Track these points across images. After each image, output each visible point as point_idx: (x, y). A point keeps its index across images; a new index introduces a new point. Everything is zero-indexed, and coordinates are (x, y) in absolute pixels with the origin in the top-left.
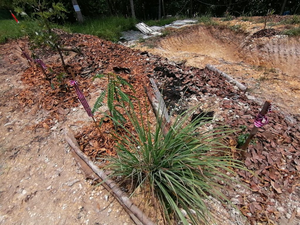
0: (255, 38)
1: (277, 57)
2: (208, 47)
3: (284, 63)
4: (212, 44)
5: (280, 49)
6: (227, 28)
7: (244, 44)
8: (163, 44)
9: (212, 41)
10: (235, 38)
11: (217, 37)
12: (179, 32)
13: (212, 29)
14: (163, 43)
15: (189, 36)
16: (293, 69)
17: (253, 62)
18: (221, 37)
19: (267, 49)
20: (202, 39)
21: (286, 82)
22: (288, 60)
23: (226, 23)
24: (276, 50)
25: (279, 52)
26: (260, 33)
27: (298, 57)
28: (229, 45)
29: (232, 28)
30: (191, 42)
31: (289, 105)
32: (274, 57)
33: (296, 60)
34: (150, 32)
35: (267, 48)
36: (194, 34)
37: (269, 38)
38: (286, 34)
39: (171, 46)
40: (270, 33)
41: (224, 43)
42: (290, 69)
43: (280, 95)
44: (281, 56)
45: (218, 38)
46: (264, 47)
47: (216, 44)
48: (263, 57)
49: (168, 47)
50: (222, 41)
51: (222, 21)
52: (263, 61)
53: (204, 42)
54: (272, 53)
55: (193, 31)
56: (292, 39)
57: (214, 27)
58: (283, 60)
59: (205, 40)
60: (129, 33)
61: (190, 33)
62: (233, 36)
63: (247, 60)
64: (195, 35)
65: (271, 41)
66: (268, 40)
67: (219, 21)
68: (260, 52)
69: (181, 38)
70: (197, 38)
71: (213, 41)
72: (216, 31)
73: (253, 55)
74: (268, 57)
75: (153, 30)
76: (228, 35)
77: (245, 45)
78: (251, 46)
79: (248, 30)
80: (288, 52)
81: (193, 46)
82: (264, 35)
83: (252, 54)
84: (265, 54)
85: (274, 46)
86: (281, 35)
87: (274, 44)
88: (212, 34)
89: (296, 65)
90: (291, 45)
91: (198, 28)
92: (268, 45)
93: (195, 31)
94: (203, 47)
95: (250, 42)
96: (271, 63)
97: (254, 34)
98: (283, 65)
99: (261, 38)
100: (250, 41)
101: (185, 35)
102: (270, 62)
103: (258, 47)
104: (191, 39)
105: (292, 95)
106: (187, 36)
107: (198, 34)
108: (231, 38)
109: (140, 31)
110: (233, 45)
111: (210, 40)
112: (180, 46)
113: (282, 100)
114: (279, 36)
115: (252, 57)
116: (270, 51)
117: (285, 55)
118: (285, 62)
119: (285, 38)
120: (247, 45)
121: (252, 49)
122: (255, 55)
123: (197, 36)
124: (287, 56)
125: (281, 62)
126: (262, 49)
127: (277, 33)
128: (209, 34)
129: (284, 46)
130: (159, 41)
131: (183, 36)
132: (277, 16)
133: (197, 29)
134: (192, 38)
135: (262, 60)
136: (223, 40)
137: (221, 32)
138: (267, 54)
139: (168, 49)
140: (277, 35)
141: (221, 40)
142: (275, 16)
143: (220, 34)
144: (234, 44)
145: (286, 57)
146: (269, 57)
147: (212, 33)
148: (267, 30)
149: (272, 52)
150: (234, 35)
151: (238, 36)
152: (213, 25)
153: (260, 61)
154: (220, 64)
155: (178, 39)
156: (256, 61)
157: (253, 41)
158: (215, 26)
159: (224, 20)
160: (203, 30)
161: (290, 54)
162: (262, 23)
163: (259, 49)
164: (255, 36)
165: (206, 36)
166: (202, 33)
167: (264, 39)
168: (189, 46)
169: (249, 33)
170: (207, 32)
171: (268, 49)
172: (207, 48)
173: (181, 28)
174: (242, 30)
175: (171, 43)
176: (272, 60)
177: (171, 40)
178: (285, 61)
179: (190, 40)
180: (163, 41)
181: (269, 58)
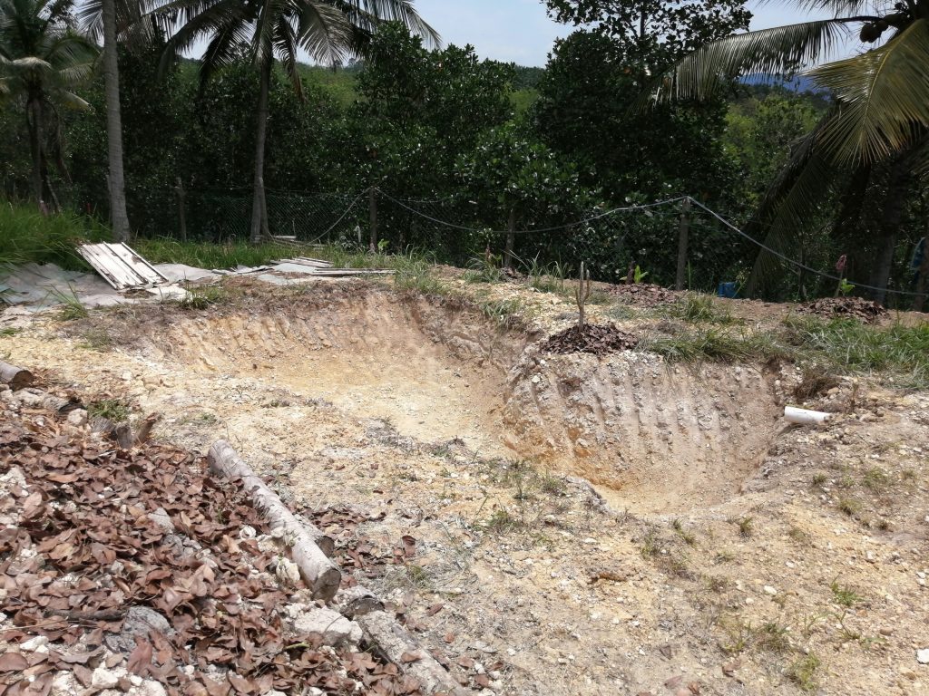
0: (549, 353)
1: (632, 432)
2: (397, 370)
3: (662, 457)
4: (416, 362)
5: (642, 403)
6: (471, 308)
7: (518, 372)
8: (185, 339)
9: (418, 349)
10: (498, 345)
11: (438, 337)
12: (274, 297)
13: (419, 304)
14: (186, 332)
15: (319, 320)
16: (692, 482)
17: (549, 445)
18: (452, 336)
19: (594, 400)
20: (376, 336)
21: (588, 540)
22: (675, 447)
23: (473, 290)
24: (627, 406)
25: (637, 411)
26: (569, 336)
27: (708, 437)
28: (479, 370)
29: (489, 308)
30: (326, 342)
31: (554, 656)
32: (622, 430)
33: (703, 448)
34: (146, 282)
35: (591, 393)
36: (341, 316)
37: (600, 359)
38: (656, 350)
39: (224, 351)
40: (603, 340)
41: (462, 360)
42: (684, 482)
43: (540, 601)
44: (645, 428)
45: (443, 340)
46: (582, 391)
47: (431, 361)
48: (581, 426)
49: (206, 352)
50: (455, 354)
51: (462, 282)
52: (585, 443)
53: (385, 349)
54: (613, 413)
55: (341, 304)
56: (678, 371)
57: (428, 298)
58: (657, 444)
59: (389, 344)
60: (31, 275)
61: (326, 310)
62: (491, 337)
63: (527, 434)
64: (347, 320)
65: (604, 371)
66: (596, 363)
67: (453, 280)
68: (569, 407)
69: (280, 323)
70: (354, 329)
71: (421, 351)
72: (433, 313)
73: (547, 417)
74: (600, 430)
75: (163, 278)
76: (475, 331)
77: (520, 375)
78: (536, 379)
79: (538, 324)
80: (672, 416)
81: (334, 361)
82: (582, 347)
83: (543, 411)
84: (588, 416)
85: (617, 388)
86: (642, 354)
87: (617, 383)
88: (419, 322)
89: (702, 467)
90: (677, 390)
91: (366, 294)
92: (594, 383)
93: (350, 302)
94: (376, 367)
95: (534, 367)
96: (613, 454)
97: (553, 338)
98: (658, 465)
99: (570, 356)
100: (533, 363)
101: (300, 315)
102: (611, 452)
103: (563, 387)
104: (328, 333)
105: (584, 602)
106: (312, 319)
107: (362, 315)
108: (486, 346)
109: (96, 273)
110: (491, 370)
111: (411, 344)
112: (273, 353)
113: (536, 629)
114: (634, 354)
115: (545, 424)
116: (604, 405)
117: (661, 425)
118: (664, 451)
119: (656, 364)
120: (525, 377)
121: (540, 391)
122: (555, 416)
123: (355, 321)
124: (670, 429)
125: (650, 452)
126: (576, 396)
127: (627, 344)
128: (408, 319)
129: (655, 391)
130: (165, 323)
131: (293, 318)
132: (652, 289)
133: (359, 298)
134: (331, 328)
135: (580, 440)
136: (460, 350)
137: (452, 320)
138: (596, 417)
139: (205, 362)
140: (628, 351)
141: (454, 348)
142: (646, 289)
143: (449, 327)
144: (498, 367)
145: (664, 432)
146: (606, 429)
147: (419, 319)
148: (590, 328)
149: (614, 410)
150: (495, 336)
151: (507, 341)
152: (424, 291)
153: (574, 442)
154: (362, 444)
155: (267, 327)
156: (557, 440)
157: (542, 362)
158: (431, 294)
159: (475, 280)
160: (386, 304)
161: (679, 425)
162: (596, 303)
163: (566, 394)
164: (553, 347)
165: (396, 327)
166: (380, 313)
167: (580, 362)
168: (315, 358)
169: (540, 333)
170: (402, 313)
171: (599, 400)
172: (391, 373)
173: (292, 288)
174: (521, 318)
175: (227, 337)
176: (616, 440)
177: (230, 326)
178: (666, 449)
179: (322, 335)
180: (184, 327)
181: (603, 430)
